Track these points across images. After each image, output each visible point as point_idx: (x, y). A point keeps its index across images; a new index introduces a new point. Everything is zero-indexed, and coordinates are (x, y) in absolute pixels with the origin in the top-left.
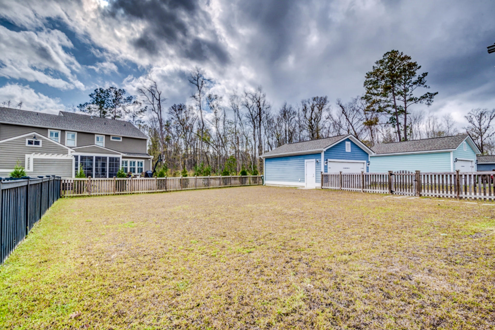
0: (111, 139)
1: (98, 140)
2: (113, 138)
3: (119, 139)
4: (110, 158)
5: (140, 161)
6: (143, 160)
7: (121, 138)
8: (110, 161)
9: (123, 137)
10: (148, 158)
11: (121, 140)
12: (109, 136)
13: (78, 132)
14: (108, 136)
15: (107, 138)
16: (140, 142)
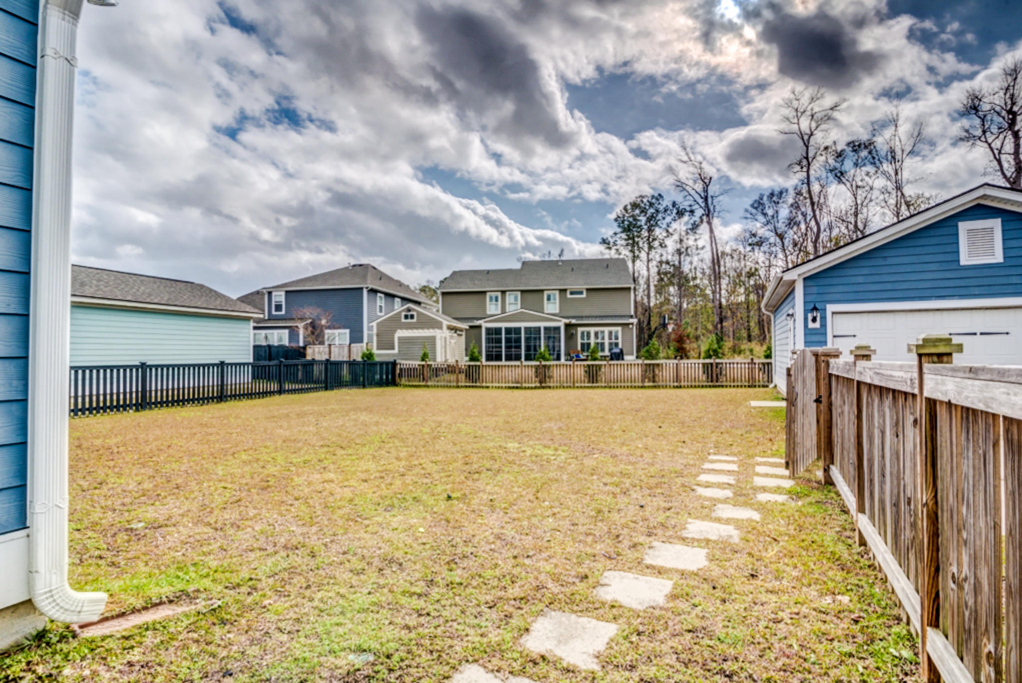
0: (569, 296)
1: (549, 299)
2: (572, 293)
3: (581, 293)
4: (526, 328)
5: (613, 329)
6: (619, 329)
7: (585, 292)
8: (526, 333)
9: (588, 290)
10: (628, 324)
11: (584, 295)
12: (565, 290)
13: (522, 292)
14: (563, 291)
15: (563, 293)
16: (620, 294)
